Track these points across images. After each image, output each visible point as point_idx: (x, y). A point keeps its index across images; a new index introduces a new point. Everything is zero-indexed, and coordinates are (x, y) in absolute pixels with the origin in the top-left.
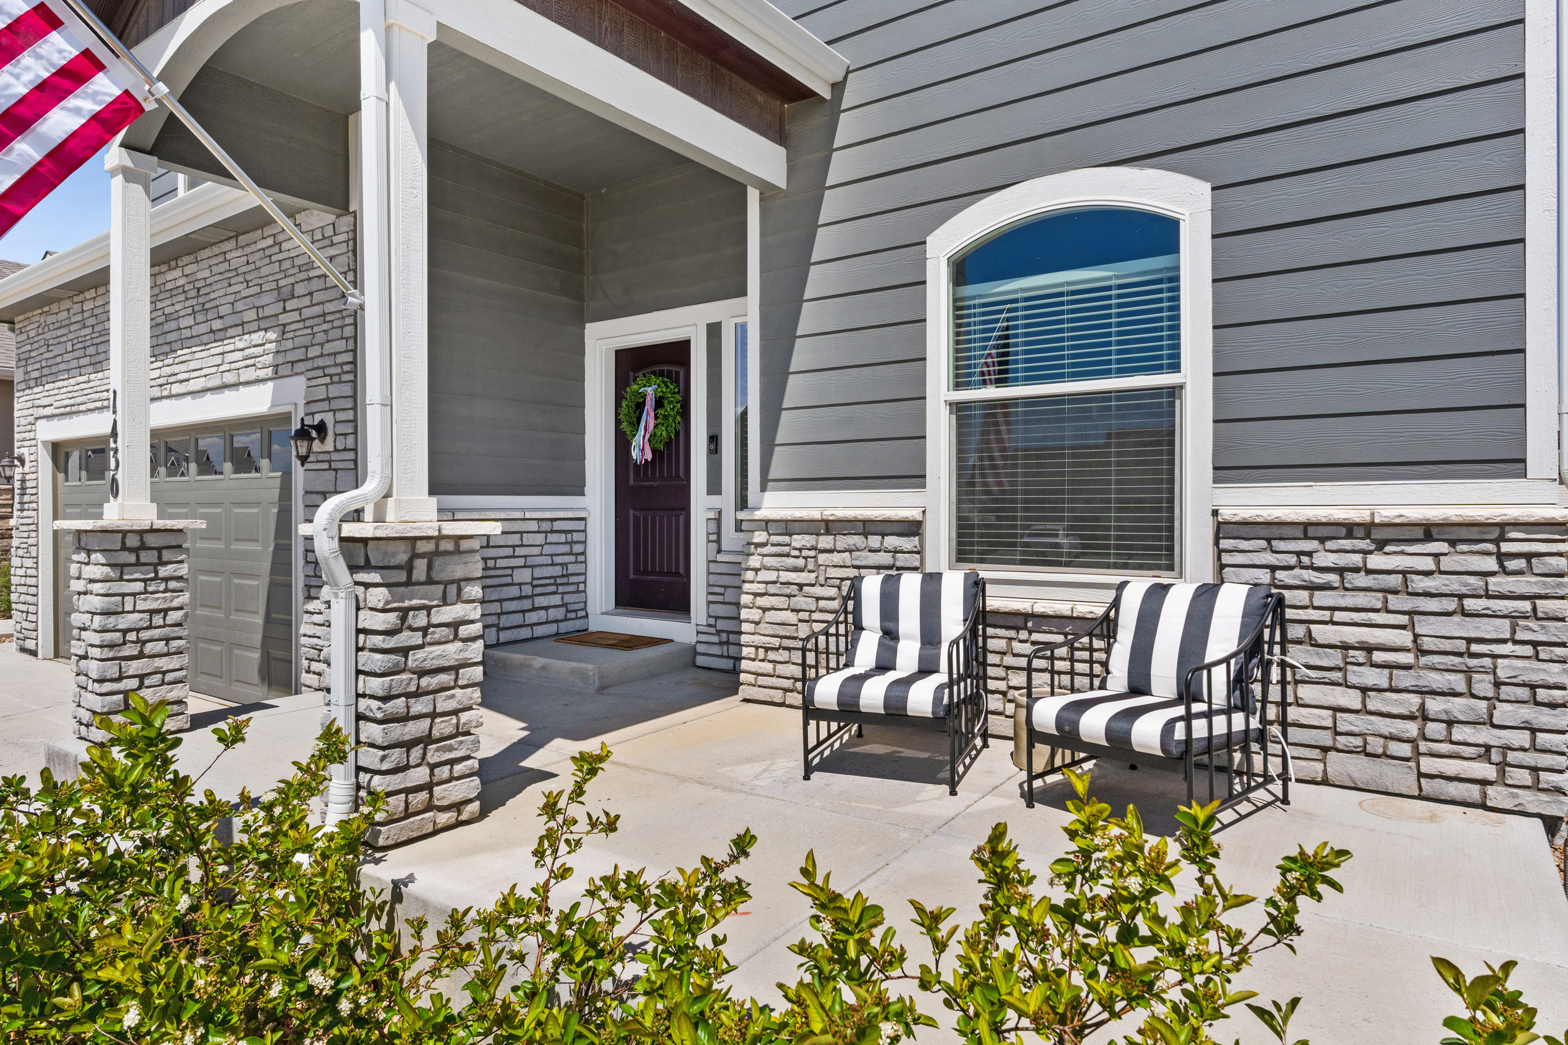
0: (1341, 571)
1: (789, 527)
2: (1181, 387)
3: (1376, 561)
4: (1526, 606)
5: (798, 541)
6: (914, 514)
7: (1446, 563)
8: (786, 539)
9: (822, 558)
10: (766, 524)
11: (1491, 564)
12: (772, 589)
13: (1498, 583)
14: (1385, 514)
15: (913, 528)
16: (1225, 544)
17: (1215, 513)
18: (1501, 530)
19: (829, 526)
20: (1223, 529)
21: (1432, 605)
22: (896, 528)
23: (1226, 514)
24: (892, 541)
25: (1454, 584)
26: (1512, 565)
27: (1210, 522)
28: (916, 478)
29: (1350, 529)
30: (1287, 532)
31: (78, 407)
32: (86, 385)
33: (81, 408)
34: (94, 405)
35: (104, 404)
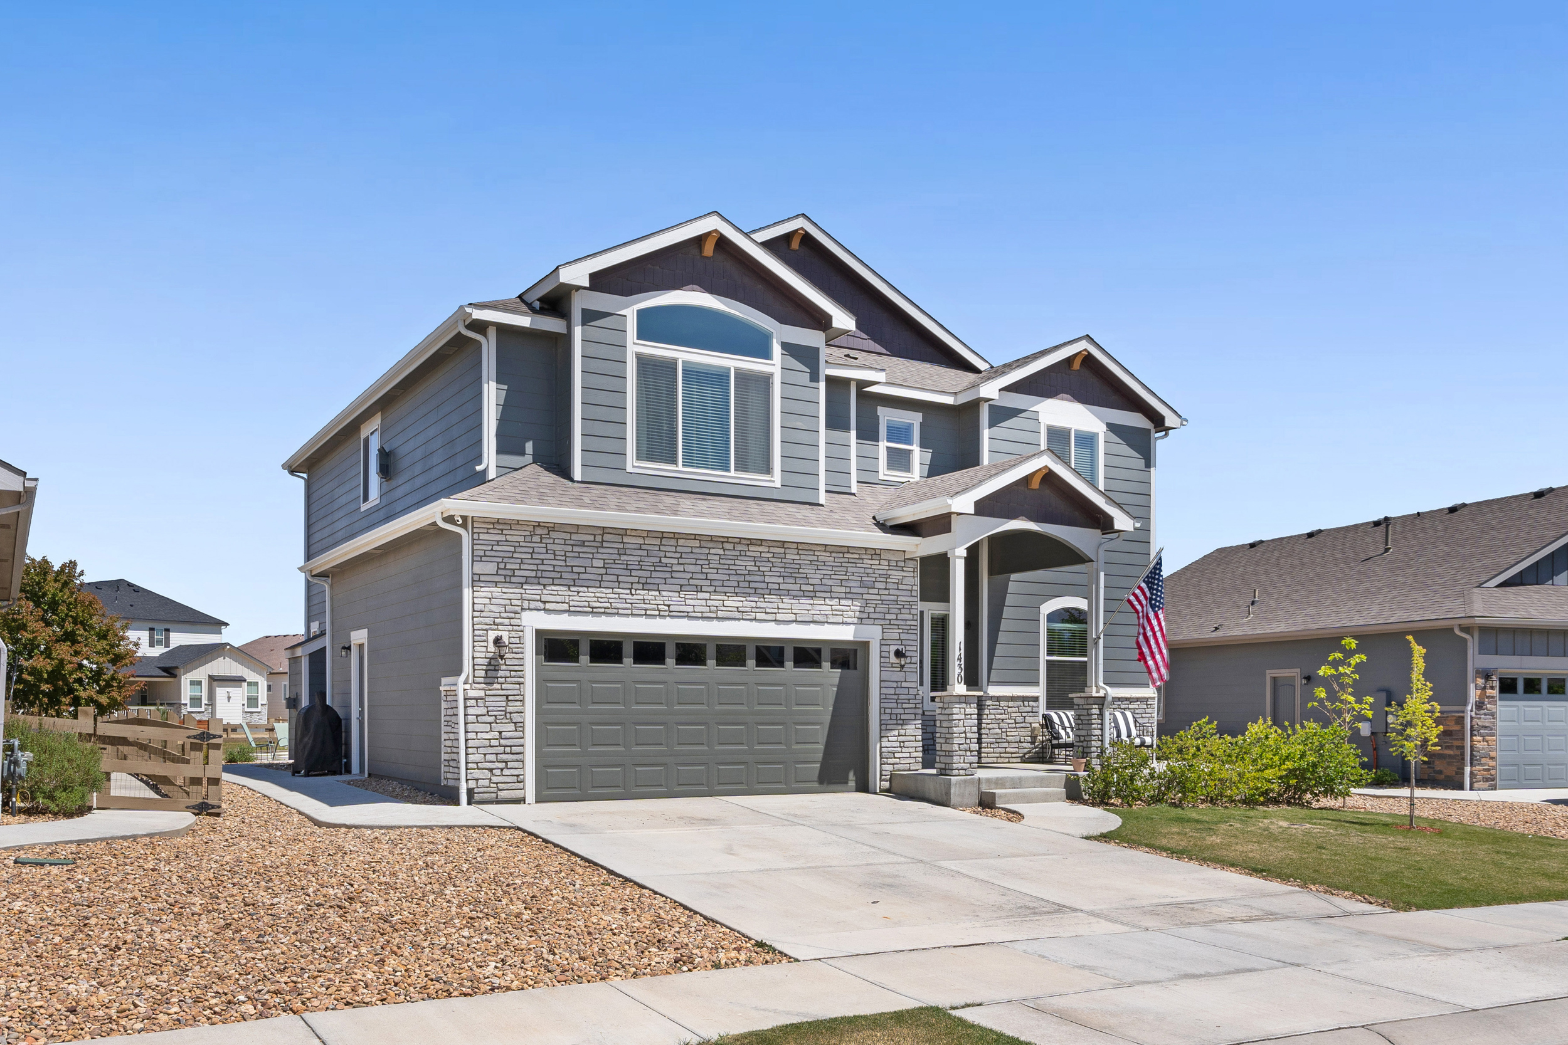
1: (999, 699)
3: (1130, 706)
4: (1150, 715)
5: (1003, 704)
6: (1036, 695)
7: (1140, 706)
8: (1000, 704)
9: (1009, 710)
10: (992, 698)
11: (1145, 707)
13: (1147, 710)
14: (1134, 695)
15: (1036, 699)
18: (1147, 699)
19: (1013, 699)
21: (1138, 716)
22: (1032, 699)
24: (1029, 704)
25: (1141, 711)
26: (1147, 707)
28: (1037, 683)
29: (1127, 699)
31: (616, 611)
32: (630, 596)
33: (621, 611)
34: (643, 612)
35: (662, 613)
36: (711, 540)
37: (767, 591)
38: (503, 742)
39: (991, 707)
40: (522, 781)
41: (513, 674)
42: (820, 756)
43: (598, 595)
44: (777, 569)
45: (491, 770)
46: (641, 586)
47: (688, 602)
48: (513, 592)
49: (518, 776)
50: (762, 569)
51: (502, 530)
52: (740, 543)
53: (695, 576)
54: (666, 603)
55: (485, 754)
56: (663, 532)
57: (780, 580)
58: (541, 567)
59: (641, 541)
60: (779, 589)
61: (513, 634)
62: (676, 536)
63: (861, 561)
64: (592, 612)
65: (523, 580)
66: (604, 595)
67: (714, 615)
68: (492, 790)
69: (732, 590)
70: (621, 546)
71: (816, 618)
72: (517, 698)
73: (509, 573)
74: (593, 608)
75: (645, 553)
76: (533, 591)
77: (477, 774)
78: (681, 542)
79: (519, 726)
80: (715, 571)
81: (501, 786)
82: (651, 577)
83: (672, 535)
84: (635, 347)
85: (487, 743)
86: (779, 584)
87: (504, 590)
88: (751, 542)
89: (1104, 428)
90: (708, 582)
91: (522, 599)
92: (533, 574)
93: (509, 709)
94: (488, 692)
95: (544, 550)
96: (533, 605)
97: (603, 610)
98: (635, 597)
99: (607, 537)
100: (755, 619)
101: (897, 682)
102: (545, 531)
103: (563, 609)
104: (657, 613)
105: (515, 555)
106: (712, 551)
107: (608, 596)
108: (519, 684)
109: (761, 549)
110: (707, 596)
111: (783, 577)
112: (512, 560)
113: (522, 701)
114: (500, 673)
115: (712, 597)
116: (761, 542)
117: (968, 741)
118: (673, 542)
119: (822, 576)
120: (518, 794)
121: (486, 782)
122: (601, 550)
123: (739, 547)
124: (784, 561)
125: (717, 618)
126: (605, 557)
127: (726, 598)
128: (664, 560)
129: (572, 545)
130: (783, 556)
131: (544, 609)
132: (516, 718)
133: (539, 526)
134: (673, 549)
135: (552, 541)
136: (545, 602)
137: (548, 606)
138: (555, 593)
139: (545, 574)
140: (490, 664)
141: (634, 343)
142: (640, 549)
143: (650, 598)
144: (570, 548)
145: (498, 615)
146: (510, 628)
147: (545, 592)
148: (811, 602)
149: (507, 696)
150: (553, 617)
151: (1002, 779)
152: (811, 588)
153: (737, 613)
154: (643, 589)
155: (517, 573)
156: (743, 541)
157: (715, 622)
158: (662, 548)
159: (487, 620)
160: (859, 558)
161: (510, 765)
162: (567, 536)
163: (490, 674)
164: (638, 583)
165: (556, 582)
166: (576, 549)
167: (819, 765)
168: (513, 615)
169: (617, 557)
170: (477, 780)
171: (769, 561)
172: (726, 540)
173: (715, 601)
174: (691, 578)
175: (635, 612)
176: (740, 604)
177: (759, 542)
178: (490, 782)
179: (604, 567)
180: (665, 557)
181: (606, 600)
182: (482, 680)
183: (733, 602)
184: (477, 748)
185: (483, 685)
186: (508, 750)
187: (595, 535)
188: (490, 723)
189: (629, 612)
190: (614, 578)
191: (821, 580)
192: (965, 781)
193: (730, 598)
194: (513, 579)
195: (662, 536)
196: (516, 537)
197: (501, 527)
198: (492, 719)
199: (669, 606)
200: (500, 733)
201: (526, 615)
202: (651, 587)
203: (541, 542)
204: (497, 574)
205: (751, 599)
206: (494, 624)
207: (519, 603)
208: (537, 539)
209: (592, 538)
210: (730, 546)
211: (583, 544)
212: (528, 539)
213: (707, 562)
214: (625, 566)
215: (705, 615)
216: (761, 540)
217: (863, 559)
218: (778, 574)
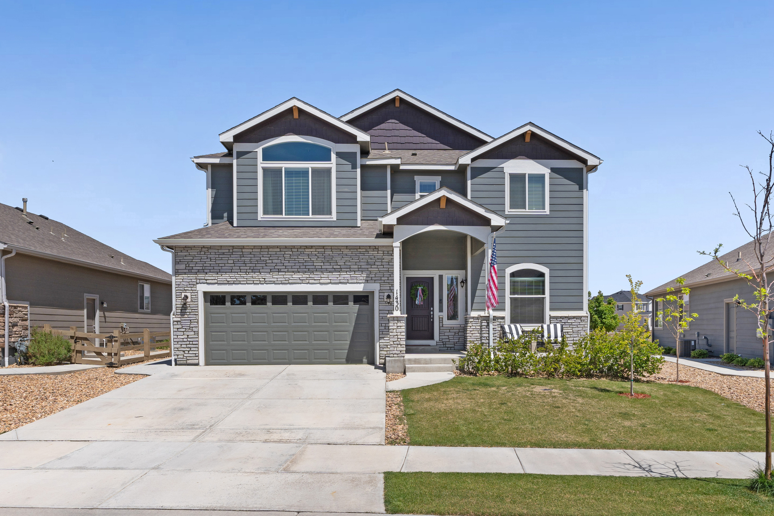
0: (565, 323)
1: (478, 318)
2: (545, 297)
3: (569, 321)
4: (583, 326)
6: (504, 316)
7: (576, 321)
8: (478, 320)
10: (473, 318)
11: (580, 321)
12: (474, 330)
13: (581, 323)
14: (570, 315)
15: (503, 318)
16: (551, 319)
17: (550, 315)
18: (580, 317)
20: (551, 317)
21: (574, 326)
22: (500, 318)
23: (552, 315)
24: (499, 320)
25: (576, 324)
26: (582, 321)
27: (549, 316)
28: (504, 310)
29: (566, 317)
30: (559, 318)
31: (239, 282)
32: (246, 275)
33: (242, 282)
34: (252, 282)
35: (261, 282)
36: (286, 248)
37: (315, 270)
38: (189, 339)
39: (473, 322)
40: (198, 356)
41: (193, 311)
42: (347, 347)
43: (230, 275)
44: (320, 259)
45: (184, 351)
46: (251, 271)
47: (274, 276)
48: (192, 276)
49: (196, 354)
50: (312, 259)
52: (301, 248)
53: (277, 265)
54: (263, 277)
55: (181, 345)
56: (261, 246)
57: (322, 264)
58: (205, 265)
59: (251, 251)
60: (322, 268)
61: (193, 294)
62: (268, 247)
63: (367, 253)
64: (228, 283)
65: (197, 271)
66: (234, 275)
67: (287, 282)
68: (184, 359)
69: (296, 270)
70: (241, 253)
71: (341, 281)
72: (195, 321)
73: (191, 268)
74: (228, 281)
75: (253, 256)
76: (201, 276)
77: (178, 353)
78: (270, 250)
79: (197, 333)
80: (288, 262)
81: (188, 358)
82: (256, 266)
83: (266, 247)
84: (261, 164)
85: (182, 340)
86: (321, 266)
87: (188, 275)
88: (307, 247)
89: (549, 171)
90: (284, 267)
91: (196, 279)
92: (201, 268)
93: (191, 326)
94: (182, 319)
95: (206, 258)
96: (201, 281)
97: (233, 282)
98: (248, 275)
99: (235, 250)
100: (309, 283)
101: (389, 311)
102: (207, 249)
103: (214, 282)
104: (259, 282)
105: (193, 261)
106: (286, 253)
107: (236, 276)
108: (196, 315)
109: (311, 250)
110: (284, 273)
111: (324, 262)
112: (192, 263)
113: (198, 322)
114: (187, 311)
115: (286, 274)
116: (312, 247)
117: (399, 340)
118: (266, 250)
119: (345, 261)
120: (196, 361)
121: (182, 356)
122: (232, 256)
123: (300, 250)
124: (324, 255)
125: (289, 283)
126: (234, 259)
127: (293, 274)
128: (262, 258)
129: (219, 255)
130: (324, 253)
131: (206, 283)
132: (195, 329)
133: (204, 247)
134: (267, 253)
135: (209, 253)
136: (206, 280)
137: (208, 281)
138: (210, 277)
139: (206, 268)
140: (183, 307)
141: (261, 163)
142: (251, 254)
143: (255, 275)
144: (218, 256)
145: (186, 286)
146: (191, 291)
147: (206, 275)
148: (339, 273)
149: (191, 320)
150: (210, 286)
151: (418, 359)
152: (339, 267)
153: (299, 281)
154: (252, 272)
155: (194, 268)
156: (302, 247)
157: (288, 285)
158: (261, 253)
159: (181, 289)
160: (366, 251)
161: (192, 349)
162: (217, 251)
163: (183, 311)
164: (250, 269)
165: (211, 271)
166: (220, 256)
167: (347, 351)
168: (192, 286)
169: (239, 258)
170: (178, 355)
171: (316, 255)
172: (293, 247)
173: (288, 275)
174: (276, 266)
175: (248, 282)
176: (301, 276)
177: (311, 247)
178: (184, 356)
179: (233, 263)
180: (263, 257)
181: (235, 277)
182: (179, 314)
183: (296, 276)
184: (178, 342)
185: (180, 316)
186: (191, 343)
187: (229, 250)
188: (183, 332)
189: (245, 282)
190: (238, 268)
191: (345, 263)
192: (395, 360)
193: (295, 274)
194: (192, 271)
195: (261, 247)
196: (193, 252)
197: (187, 249)
198: (183, 330)
199: (265, 279)
200: (188, 336)
201: (198, 286)
202: (256, 271)
203: (205, 254)
204: (186, 269)
205: (307, 274)
206: (185, 290)
207: (195, 280)
208: (203, 253)
209: (228, 251)
210: (296, 250)
211: (223, 254)
212: (199, 253)
213: (284, 258)
214: (243, 262)
215: (283, 282)
216: (312, 246)
217: (368, 251)
218: (321, 261)
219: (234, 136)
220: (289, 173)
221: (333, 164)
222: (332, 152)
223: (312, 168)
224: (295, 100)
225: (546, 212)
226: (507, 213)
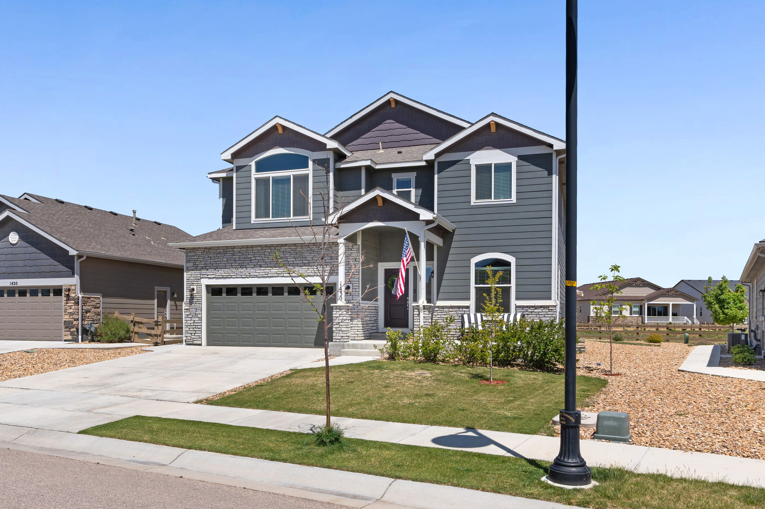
0: (531, 312)
1: (443, 307)
2: (511, 286)
3: (535, 311)
4: (551, 316)
5: (445, 310)
6: (468, 305)
7: (543, 311)
8: (443, 309)
9: (450, 313)
10: (438, 307)
11: (548, 311)
12: (439, 319)
13: (549, 313)
14: (537, 305)
15: (468, 307)
16: (517, 309)
17: (516, 305)
18: (548, 306)
19: (452, 307)
20: (517, 307)
21: (541, 316)
22: (464, 307)
23: (517, 305)
24: (464, 309)
25: (544, 313)
26: (550, 311)
27: (515, 306)
28: (469, 299)
29: (532, 307)
30: (525, 307)
31: (231, 276)
32: (236, 271)
33: (233, 277)
34: (240, 276)
35: (247, 276)
36: (266, 246)
37: (288, 265)
38: (195, 324)
39: (439, 311)
40: (201, 338)
41: (198, 300)
42: (315, 333)
43: (225, 271)
44: (292, 255)
45: (191, 334)
46: (239, 267)
47: (257, 271)
48: (197, 272)
49: (199, 336)
50: (286, 256)
51: (195, 251)
52: (277, 246)
53: (260, 261)
54: (248, 272)
55: (190, 328)
56: (248, 246)
57: (294, 260)
58: (206, 263)
59: (240, 250)
60: (294, 263)
61: (198, 287)
62: (252, 247)
63: (331, 248)
64: (223, 278)
65: (201, 268)
66: (227, 271)
67: (267, 276)
68: (191, 340)
69: (274, 265)
70: (233, 252)
71: (309, 274)
72: (199, 309)
73: (196, 266)
74: (223, 276)
75: (241, 254)
76: (204, 272)
77: (187, 335)
78: (254, 248)
79: (201, 319)
80: (267, 258)
81: (194, 339)
82: (243, 263)
83: (251, 246)
84: (255, 175)
85: (190, 324)
86: (293, 261)
87: (195, 272)
88: (282, 245)
89: (516, 159)
90: (265, 263)
91: (200, 274)
92: (204, 265)
93: (197, 313)
94: (190, 307)
95: (207, 257)
96: (204, 276)
97: (226, 277)
98: (238, 271)
99: (228, 250)
100: (283, 276)
102: (208, 250)
103: (214, 277)
104: (245, 276)
105: (199, 259)
106: (266, 251)
107: (228, 271)
108: (200, 304)
109: (286, 248)
110: (264, 268)
111: (295, 258)
112: (198, 261)
113: (201, 310)
114: (194, 300)
115: (266, 269)
116: (286, 245)
118: (251, 249)
119: (313, 256)
120: (199, 342)
121: (190, 338)
122: (226, 255)
123: (277, 248)
124: (295, 251)
125: (268, 277)
126: (227, 257)
127: (272, 269)
128: (248, 256)
129: (216, 254)
130: (295, 250)
131: (207, 278)
132: (199, 316)
133: (206, 248)
134: (251, 251)
135: (210, 253)
136: (208, 275)
137: (209, 276)
138: (210, 272)
139: (208, 265)
140: (191, 297)
142: (240, 253)
143: (243, 271)
144: (216, 255)
145: (193, 280)
146: (197, 285)
147: (208, 271)
148: (307, 267)
149: (196, 308)
150: (211, 280)
151: (356, 344)
152: (307, 262)
153: (276, 274)
154: (241, 268)
155: (199, 265)
156: (279, 246)
157: (268, 278)
158: (248, 252)
159: (190, 282)
160: (330, 247)
161: (197, 332)
162: (215, 251)
163: (191, 301)
164: (239, 265)
165: (211, 267)
166: (218, 255)
167: (315, 336)
168: (198, 280)
169: (231, 256)
170: (187, 337)
171: (289, 252)
172: (272, 246)
173: (267, 270)
174: (258, 262)
175: (237, 276)
176: (277, 271)
177: (285, 245)
178: (191, 338)
179: (227, 261)
180: (249, 255)
181: (227, 273)
182: (188, 303)
183: (274, 270)
184: (187, 326)
185: (189, 305)
186: (196, 327)
187: (224, 250)
188: (191, 318)
189: (235, 276)
190: (230, 264)
191: (312, 258)
192: (336, 344)
193: (273, 269)
194: (198, 268)
195: (247, 247)
196: (199, 253)
197: (194, 250)
198: (191, 316)
199: (250, 273)
200: (194, 321)
201: (202, 280)
202: (243, 267)
203: (207, 254)
204: (193, 267)
205: (282, 268)
206: (192, 284)
207: (199, 276)
208: (205, 253)
209: (223, 251)
210: (273, 248)
211: (220, 253)
212: (202, 253)
213: (264, 255)
214: (234, 260)
215: (263, 276)
216: (286, 244)
217: (332, 247)
218: (293, 257)
219: (231, 154)
220: (276, 181)
221: (309, 171)
222: (309, 160)
223: (293, 175)
224: (277, 118)
225: (512, 200)
226: (472, 204)
